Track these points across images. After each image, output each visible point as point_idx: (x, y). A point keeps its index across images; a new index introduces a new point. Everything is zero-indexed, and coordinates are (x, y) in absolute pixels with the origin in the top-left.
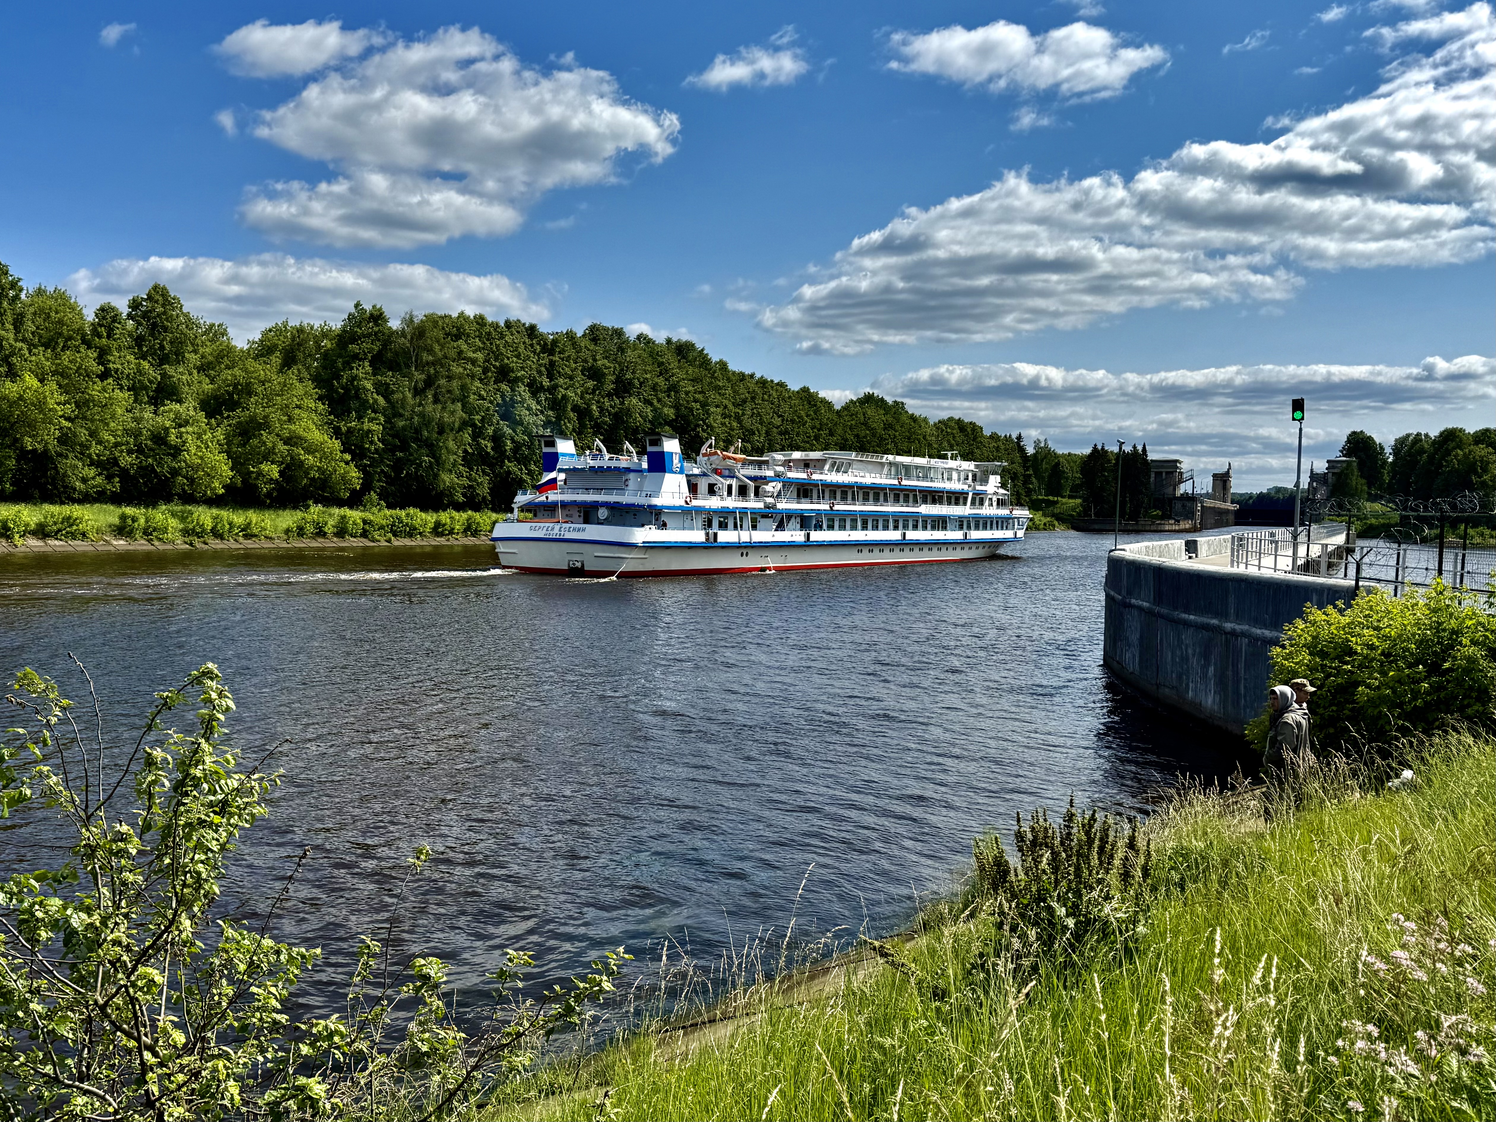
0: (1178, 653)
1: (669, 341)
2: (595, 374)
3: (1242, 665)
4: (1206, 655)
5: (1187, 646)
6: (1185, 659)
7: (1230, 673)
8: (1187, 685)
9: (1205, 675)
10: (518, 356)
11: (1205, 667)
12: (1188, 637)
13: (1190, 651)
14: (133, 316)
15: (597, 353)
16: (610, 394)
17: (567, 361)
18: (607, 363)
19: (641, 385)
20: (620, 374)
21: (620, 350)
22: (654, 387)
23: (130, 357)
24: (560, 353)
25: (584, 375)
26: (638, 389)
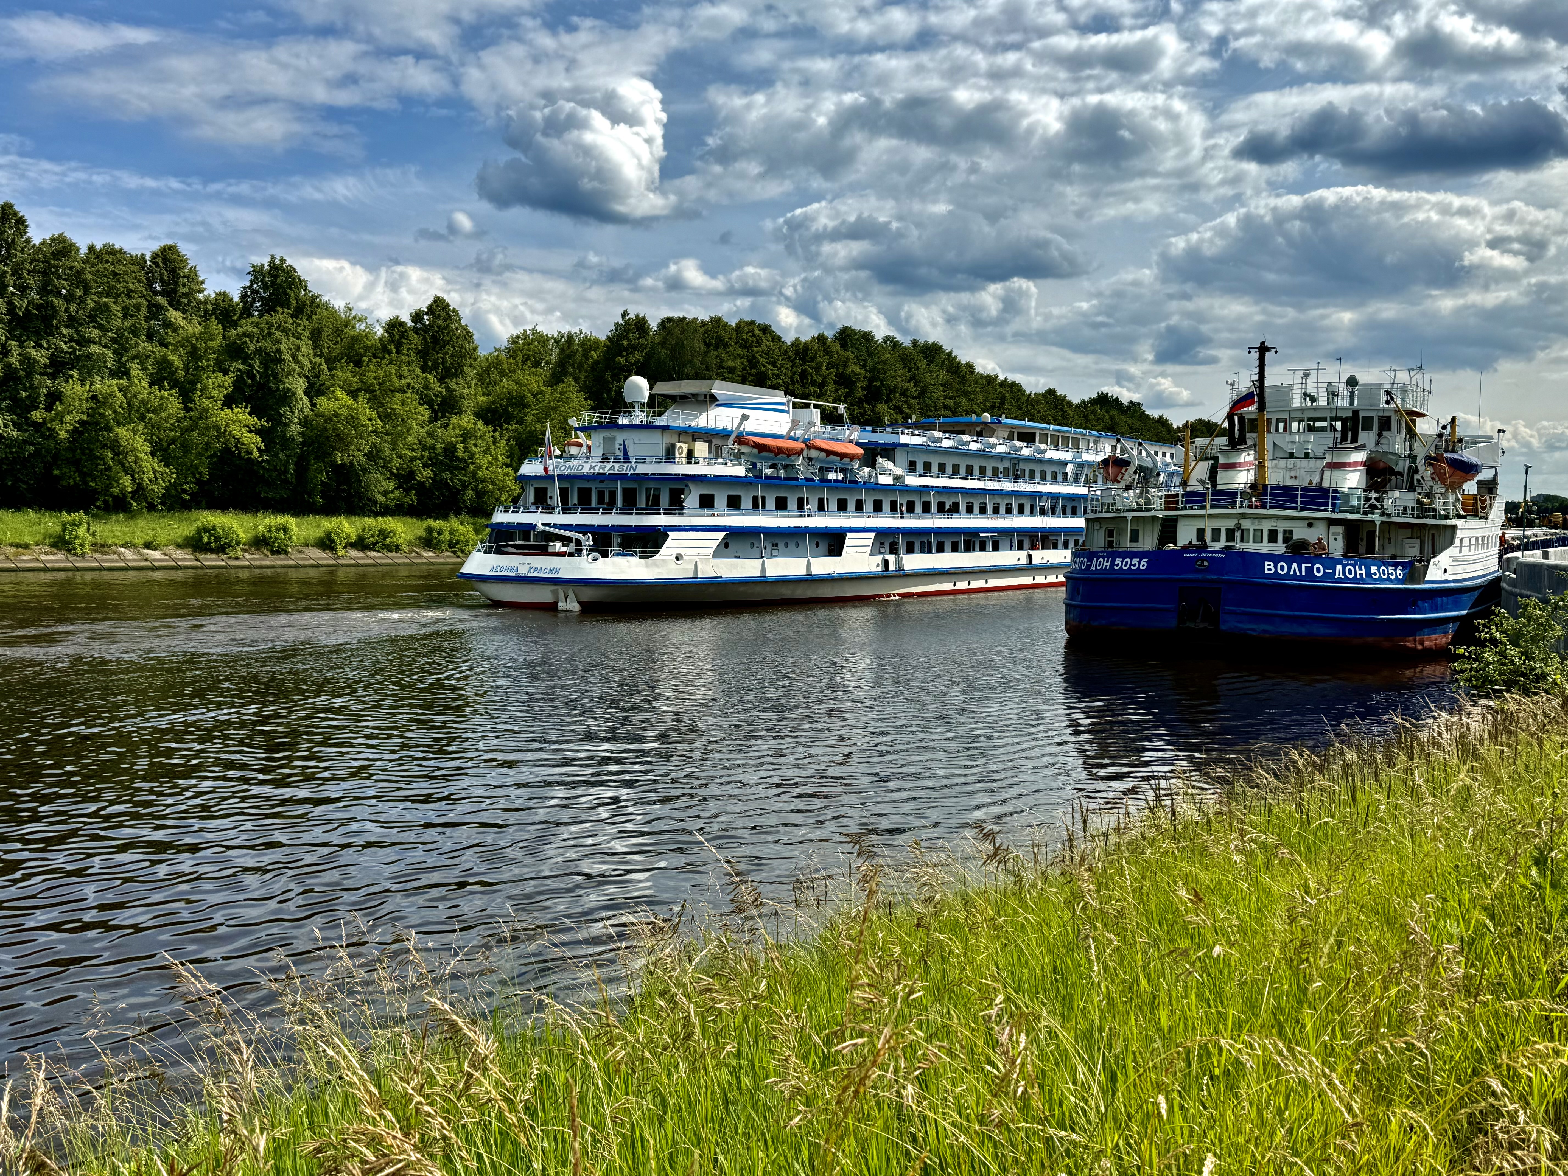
1: (915, 343)
14: (416, 330)
15: (848, 359)
16: (860, 402)
17: (818, 368)
18: (858, 369)
19: (891, 391)
20: (871, 381)
21: (870, 355)
22: (904, 393)
23: (418, 371)
24: (813, 359)
25: (835, 382)
26: (888, 395)
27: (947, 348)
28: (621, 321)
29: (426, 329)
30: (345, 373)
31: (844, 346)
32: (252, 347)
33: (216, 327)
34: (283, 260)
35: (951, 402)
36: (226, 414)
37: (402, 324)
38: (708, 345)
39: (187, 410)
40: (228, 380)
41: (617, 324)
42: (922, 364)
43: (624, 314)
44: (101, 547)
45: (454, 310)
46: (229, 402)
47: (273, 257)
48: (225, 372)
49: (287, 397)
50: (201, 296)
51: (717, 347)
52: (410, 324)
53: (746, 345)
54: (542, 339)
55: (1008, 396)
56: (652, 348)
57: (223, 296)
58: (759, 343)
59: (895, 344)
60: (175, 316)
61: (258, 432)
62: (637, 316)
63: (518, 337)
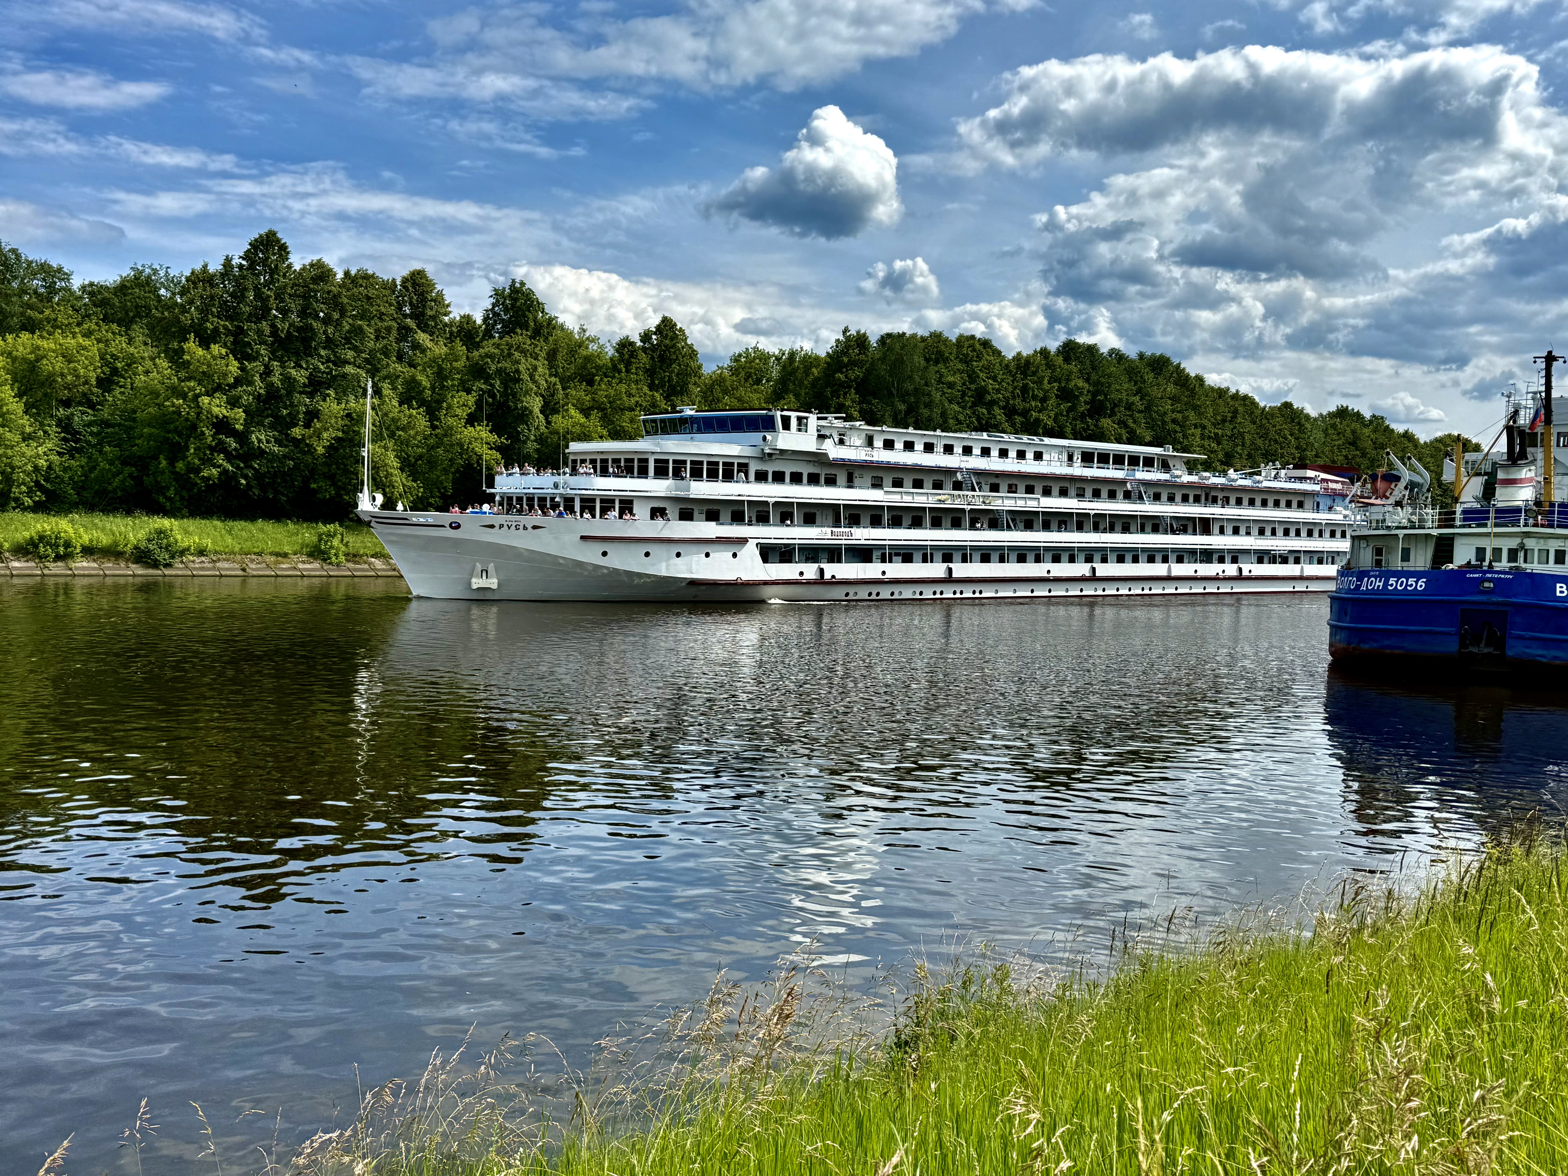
1: (1141, 356)
2: (1066, 395)
10: (994, 379)
14: (644, 349)
15: (1071, 372)
16: (1083, 416)
17: (1040, 382)
18: (1080, 383)
19: (1115, 405)
20: (1095, 394)
21: (1094, 368)
22: (1129, 407)
23: (646, 389)
24: (1034, 373)
25: (1057, 396)
26: (1112, 409)
28: (841, 338)
29: (654, 348)
30: (579, 392)
31: (1067, 360)
32: (493, 367)
33: (461, 348)
34: (523, 284)
35: (1179, 416)
36: (470, 431)
37: (632, 344)
38: (927, 360)
39: (434, 427)
40: (471, 399)
41: (838, 341)
42: (1150, 377)
43: (845, 331)
44: (353, 557)
45: (681, 330)
46: (472, 420)
47: (514, 281)
48: (468, 391)
49: (524, 416)
50: (446, 319)
51: (937, 362)
52: (639, 344)
53: (966, 361)
54: (764, 357)
55: (1241, 409)
56: (872, 364)
57: (467, 319)
58: (979, 358)
60: (422, 337)
61: (498, 449)
62: (858, 332)
63: (740, 355)
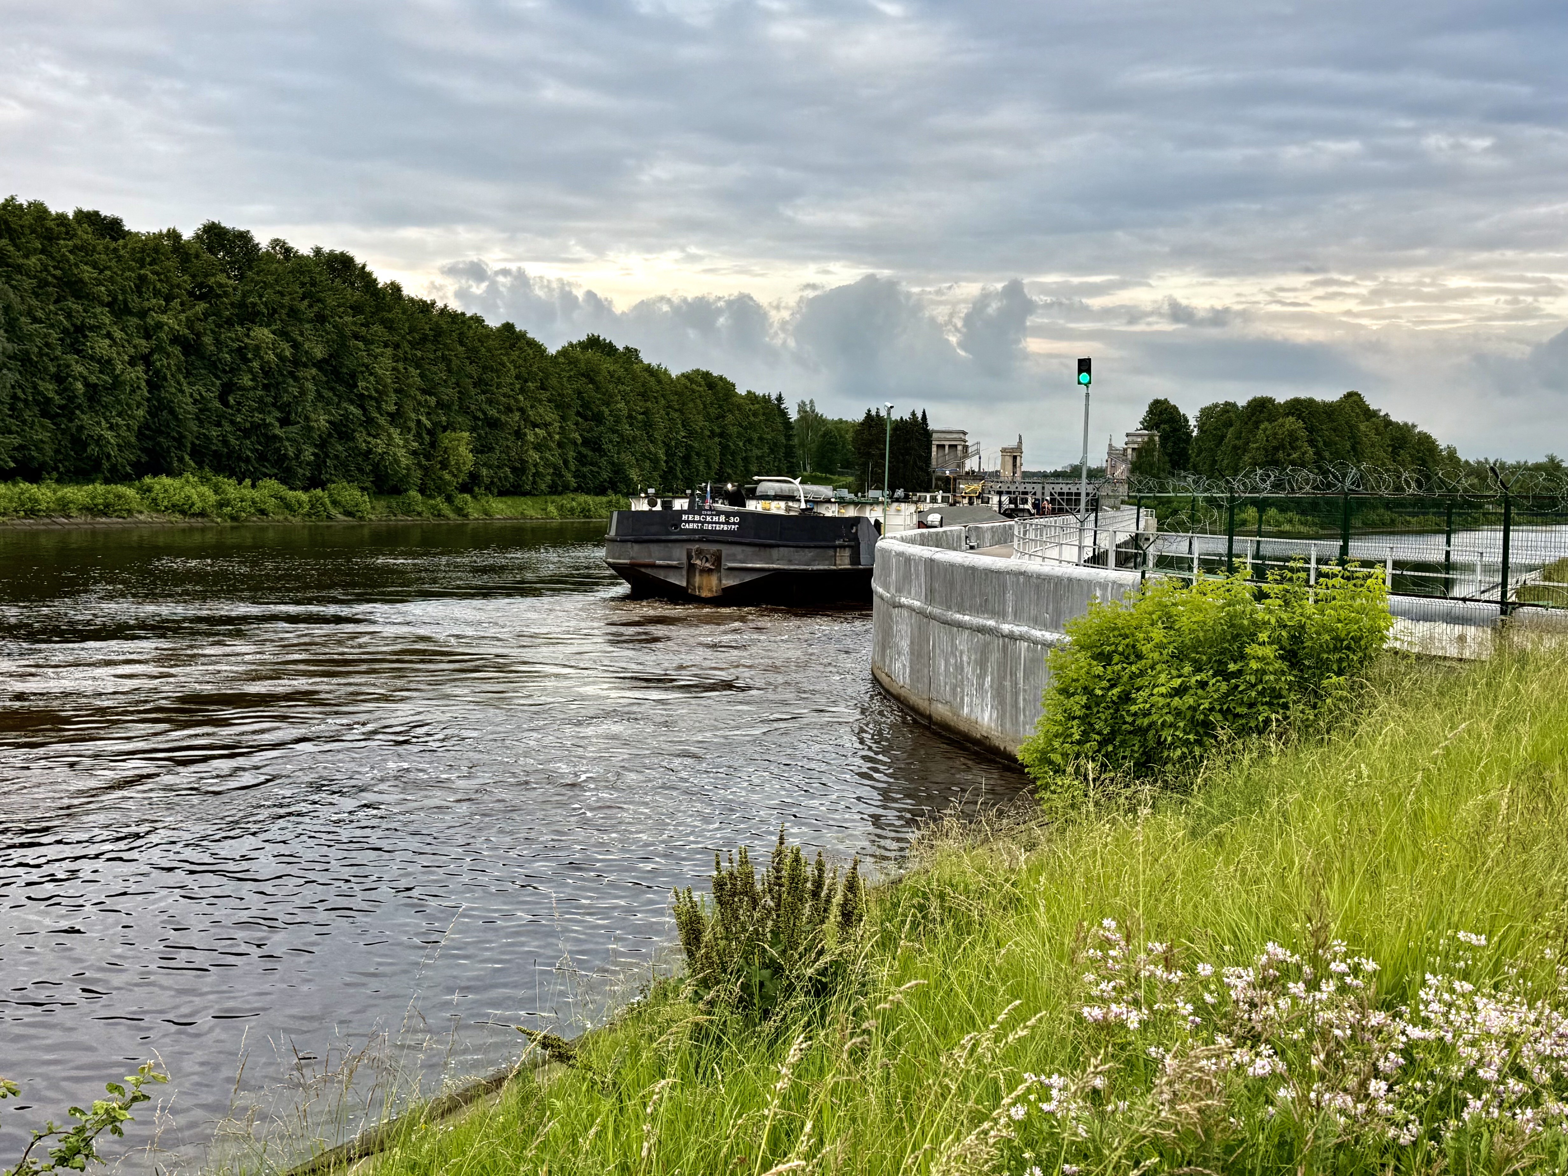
0: (952, 661)
3: (1021, 675)
4: (982, 663)
5: (961, 653)
6: (960, 668)
7: (1007, 684)
8: (962, 699)
9: (981, 686)
11: (982, 677)
12: (963, 641)
13: (965, 658)
27: (359, 260)
59: (287, 250)
